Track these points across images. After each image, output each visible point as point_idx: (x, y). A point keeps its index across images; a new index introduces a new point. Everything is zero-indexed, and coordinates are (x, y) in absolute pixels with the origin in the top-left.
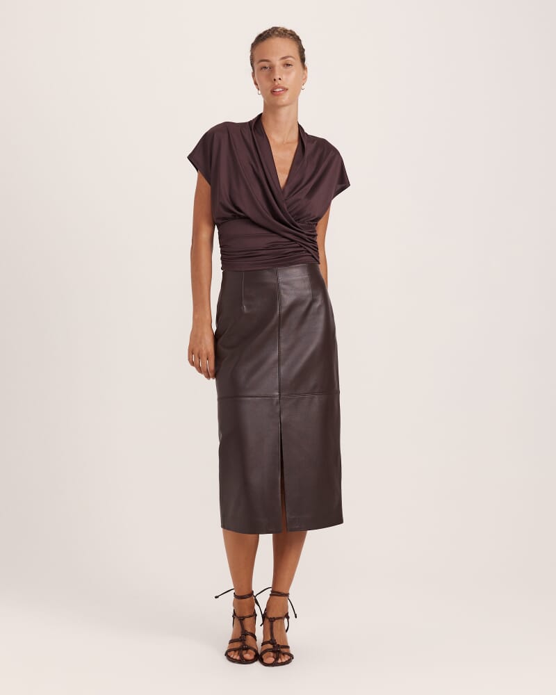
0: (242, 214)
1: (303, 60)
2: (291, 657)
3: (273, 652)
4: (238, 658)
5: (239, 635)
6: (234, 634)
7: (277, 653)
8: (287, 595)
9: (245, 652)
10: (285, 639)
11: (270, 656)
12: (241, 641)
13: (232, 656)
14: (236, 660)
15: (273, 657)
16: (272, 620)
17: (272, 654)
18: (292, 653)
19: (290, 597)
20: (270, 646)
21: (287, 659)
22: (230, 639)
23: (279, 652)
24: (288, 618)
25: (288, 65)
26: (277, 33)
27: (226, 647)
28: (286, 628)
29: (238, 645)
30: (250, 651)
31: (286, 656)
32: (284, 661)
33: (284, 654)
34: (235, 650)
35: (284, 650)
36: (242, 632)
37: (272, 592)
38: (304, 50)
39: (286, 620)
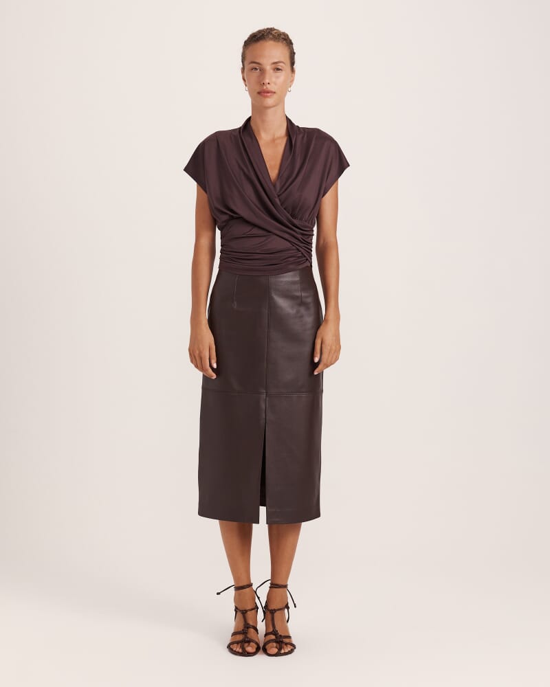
0: (235, 215)
1: (293, 63)
2: (294, 646)
3: (276, 642)
4: (240, 651)
5: (241, 628)
6: (236, 626)
7: (280, 643)
8: (286, 586)
9: (247, 644)
10: (286, 629)
11: (273, 647)
12: (243, 633)
13: (234, 649)
14: (238, 652)
15: (276, 647)
16: (273, 612)
17: (275, 644)
18: (294, 643)
19: (289, 588)
20: (273, 637)
21: (289, 649)
22: (232, 631)
23: (282, 642)
24: (288, 608)
25: (278, 69)
26: (271, 36)
27: (228, 639)
28: (287, 619)
29: (240, 638)
30: (252, 644)
31: (289, 646)
32: (287, 651)
33: (286, 644)
34: (237, 643)
35: (286, 640)
36: (244, 625)
37: (271, 584)
38: (294, 53)
39: (286, 610)
